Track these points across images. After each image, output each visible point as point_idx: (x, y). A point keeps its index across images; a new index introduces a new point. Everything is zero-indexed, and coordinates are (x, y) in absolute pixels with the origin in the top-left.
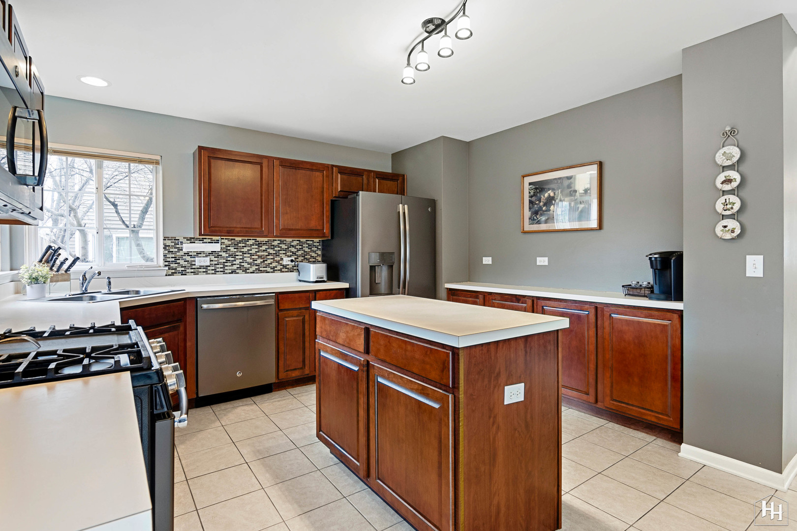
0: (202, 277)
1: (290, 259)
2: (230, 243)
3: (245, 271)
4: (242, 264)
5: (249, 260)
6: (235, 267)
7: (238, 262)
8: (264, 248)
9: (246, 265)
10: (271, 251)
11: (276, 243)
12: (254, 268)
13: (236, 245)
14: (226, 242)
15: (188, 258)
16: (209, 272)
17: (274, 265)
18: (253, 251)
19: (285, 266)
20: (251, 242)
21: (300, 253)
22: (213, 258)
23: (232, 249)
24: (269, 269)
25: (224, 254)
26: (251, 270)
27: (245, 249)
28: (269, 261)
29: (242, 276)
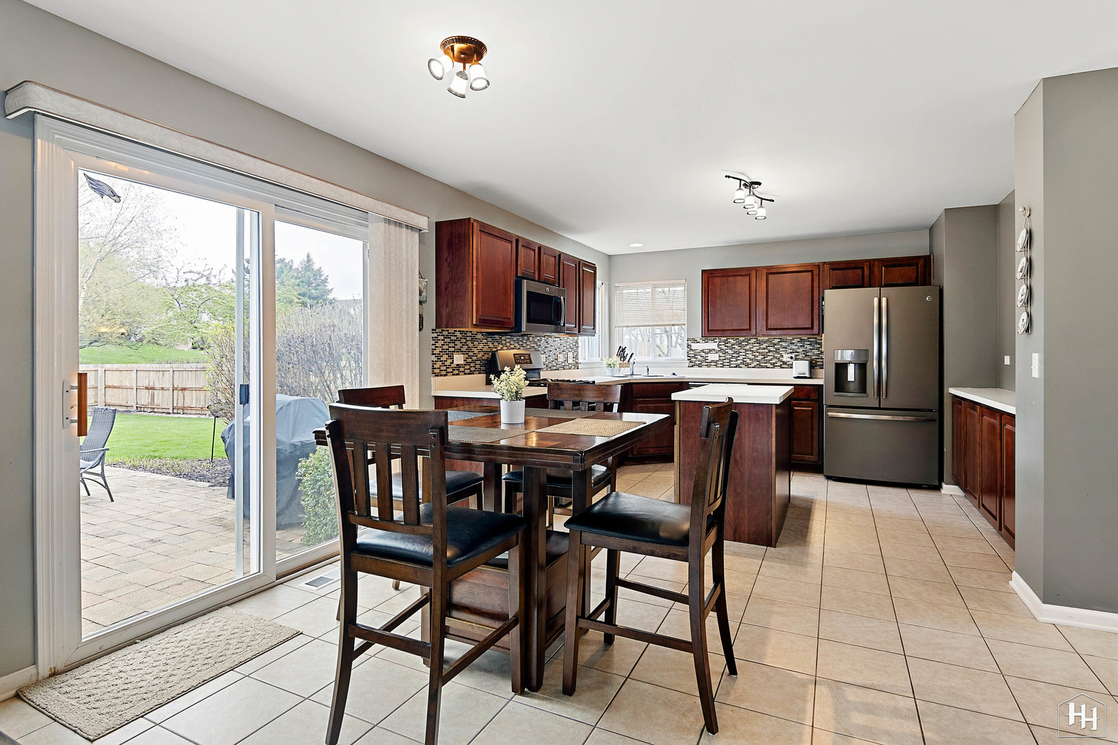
0: (713, 369)
1: (790, 355)
2: (735, 342)
3: (747, 365)
4: (745, 360)
5: (751, 356)
6: (739, 362)
7: (741, 358)
8: (764, 346)
9: (748, 361)
10: (771, 349)
11: (776, 341)
12: (755, 363)
13: (740, 344)
14: (732, 341)
15: (703, 354)
16: (718, 365)
17: (774, 361)
18: (755, 349)
19: (785, 363)
20: (753, 341)
21: (801, 350)
22: (721, 354)
23: (736, 347)
24: (769, 365)
25: (730, 352)
26: (753, 365)
27: (748, 347)
28: (769, 358)
29: (745, 369)
